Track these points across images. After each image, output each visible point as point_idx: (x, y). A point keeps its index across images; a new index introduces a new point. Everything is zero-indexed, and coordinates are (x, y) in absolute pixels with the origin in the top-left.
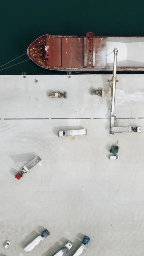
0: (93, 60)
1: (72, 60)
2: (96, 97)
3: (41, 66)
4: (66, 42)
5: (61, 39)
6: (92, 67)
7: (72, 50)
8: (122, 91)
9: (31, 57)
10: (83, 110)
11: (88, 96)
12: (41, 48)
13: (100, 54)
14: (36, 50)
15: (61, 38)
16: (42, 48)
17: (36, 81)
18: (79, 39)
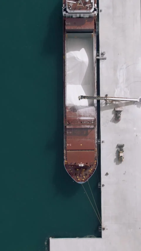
0: (90, 120)
1: (88, 140)
2: (123, 116)
3: (94, 170)
4: (71, 145)
5: (68, 150)
6: (95, 120)
7: (78, 140)
8: (116, 90)
9: (86, 180)
10: (135, 129)
11: (121, 124)
12: (77, 170)
13: (82, 113)
14: (79, 175)
15: (66, 150)
16: (77, 168)
17: (107, 174)
18: (67, 132)
